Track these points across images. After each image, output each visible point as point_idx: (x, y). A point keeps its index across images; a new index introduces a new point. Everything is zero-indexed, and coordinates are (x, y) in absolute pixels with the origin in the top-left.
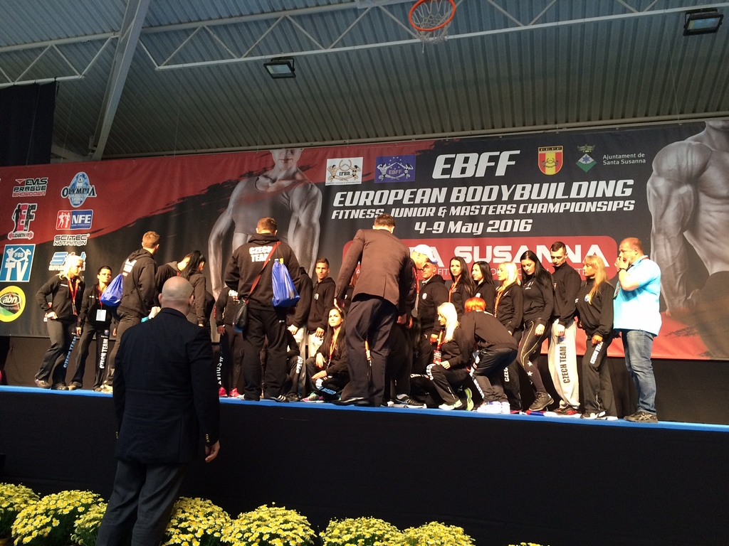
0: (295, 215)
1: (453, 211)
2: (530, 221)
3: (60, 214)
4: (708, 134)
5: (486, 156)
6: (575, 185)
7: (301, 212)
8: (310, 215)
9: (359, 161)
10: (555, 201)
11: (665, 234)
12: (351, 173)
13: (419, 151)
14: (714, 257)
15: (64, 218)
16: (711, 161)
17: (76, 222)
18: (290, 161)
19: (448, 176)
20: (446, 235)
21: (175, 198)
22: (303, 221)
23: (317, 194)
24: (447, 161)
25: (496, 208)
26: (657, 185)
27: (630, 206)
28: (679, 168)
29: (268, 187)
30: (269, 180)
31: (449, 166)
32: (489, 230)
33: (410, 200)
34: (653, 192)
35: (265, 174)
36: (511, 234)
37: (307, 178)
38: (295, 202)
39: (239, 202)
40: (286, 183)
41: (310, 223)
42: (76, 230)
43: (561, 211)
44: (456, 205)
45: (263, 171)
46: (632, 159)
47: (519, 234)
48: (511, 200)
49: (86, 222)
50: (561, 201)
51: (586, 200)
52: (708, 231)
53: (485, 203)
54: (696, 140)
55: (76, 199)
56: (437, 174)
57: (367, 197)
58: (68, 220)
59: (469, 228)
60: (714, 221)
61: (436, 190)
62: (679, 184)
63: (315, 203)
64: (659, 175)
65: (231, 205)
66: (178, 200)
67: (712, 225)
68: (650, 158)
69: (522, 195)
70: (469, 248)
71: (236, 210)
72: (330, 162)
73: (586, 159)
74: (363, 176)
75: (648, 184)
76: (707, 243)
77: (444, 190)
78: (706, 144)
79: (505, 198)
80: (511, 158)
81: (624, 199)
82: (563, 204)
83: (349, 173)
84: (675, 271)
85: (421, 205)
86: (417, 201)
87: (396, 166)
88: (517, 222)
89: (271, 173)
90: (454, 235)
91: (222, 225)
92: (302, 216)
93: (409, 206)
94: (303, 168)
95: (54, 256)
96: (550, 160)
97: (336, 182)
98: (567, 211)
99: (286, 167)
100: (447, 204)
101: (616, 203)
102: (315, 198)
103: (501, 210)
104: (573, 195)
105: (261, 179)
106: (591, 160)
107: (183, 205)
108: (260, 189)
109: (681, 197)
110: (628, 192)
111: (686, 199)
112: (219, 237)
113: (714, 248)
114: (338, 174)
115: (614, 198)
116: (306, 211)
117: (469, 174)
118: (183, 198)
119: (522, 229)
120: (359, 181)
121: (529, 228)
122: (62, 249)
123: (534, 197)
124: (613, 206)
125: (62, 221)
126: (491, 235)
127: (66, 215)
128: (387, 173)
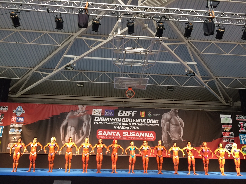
0: (85, 122)
1: (123, 124)
2: (139, 127)
3: (13, 117)
4: (172, 112)
5: (129, 112)
6: (148, 120)
7: (86, 121)
8: (88, 123)
9: (101, 110)
10: (144, 123)
11: (164, 131)
12: (99, 113)
13: (115, 109)
14: (173, 137)
15: (14, 119)
16: (172, 117)
17: (18, 120)
18: (83, 108)
19: (121, 116)
20: (121, 129)
21: (50, 116)
22: (86, 124)
23: (90, 117)
24: (121, 112)
25: (132, 124)
26: (163, 121)
27: (158, 125)
28: (167, 118)
29: (77, 114)
30: (77, 113)
31: (122, 113)
32: (130, 129)
33: (113, 120)
34: (162, 122)
35: (77, 111)
36: (135, 130)
37: (87, 113)
38: (85, 119)
39: (69, 118)
40: (82, 114)
41: (88, 124)
42: (18, 123)
43: (145, 125)
44: (123, 122)
45: (76, 110)
46: (158, 115)
47: (137, 130)
48: (135, 122)
49: (22, 120)
50: (145, 123)
51: (150, 123)
52: (172, 131)
53: (129, 122)
54: (169, 113)
55: (18, 114)
56: (119, 115)
57: (103, 119)
58: (15, 119)
59: (126, 128)
60: (173, 129)
61: (119, 119)
62: (167, 121)
63: (90, 120)
64: (163, 119)
65: (67, 118)
66: (51, 116)
67: (173, 130)
68: (161, 116)
69: (137, 121)
70: (126, 133)
71: (68, 120)
72: (93, 110)
73: (150, 115)
74: (102, 114)
75: (161, 121)
76: (171, 134)
77: (121, 119)
78: (171, 114)
79: (134, 122)
80: (135, 113)
81: (157, 124)
82: (145, 124)
83: (98, 113)
84: (166, 139)
85: (115, 122)
86: (115, 121)
87: (109, 112)
88: (136, 127)
89: (78, 111)
90: (123, 129)
91: (64, 123)
92: (86, 122)
93: (113, 122)
94: (86, 110)
95: (11, 130)
96: (143, 114)
97: (95, 115)
98: (146, 125)
99: (82, 110)
100: (121, 122)
101: (155, 124)
102: (90, 118)
103: (133, 124)
104: (147, 122)
105: (75, 112)
106: (151, 115)
107: (52, 118)
108: (75, 115)
109: (167, 124)
110: (158, 122)
111: (168, 125)
112: (63, 127)
113: (173, 135)
114: (95, 113)
115: (155, 123)
116: (87, 121)
117: (126, 115)
118: (53, 116)
119: (137, 129)
120: (101, 115)
121: (138, 129)
122: (13, 128)
123: (140, 122)
124: (155, 125)
125: (13, 119)
126: (131, 130)
127: (14, 118)
128: (107, 114)
